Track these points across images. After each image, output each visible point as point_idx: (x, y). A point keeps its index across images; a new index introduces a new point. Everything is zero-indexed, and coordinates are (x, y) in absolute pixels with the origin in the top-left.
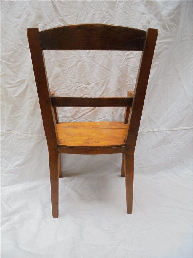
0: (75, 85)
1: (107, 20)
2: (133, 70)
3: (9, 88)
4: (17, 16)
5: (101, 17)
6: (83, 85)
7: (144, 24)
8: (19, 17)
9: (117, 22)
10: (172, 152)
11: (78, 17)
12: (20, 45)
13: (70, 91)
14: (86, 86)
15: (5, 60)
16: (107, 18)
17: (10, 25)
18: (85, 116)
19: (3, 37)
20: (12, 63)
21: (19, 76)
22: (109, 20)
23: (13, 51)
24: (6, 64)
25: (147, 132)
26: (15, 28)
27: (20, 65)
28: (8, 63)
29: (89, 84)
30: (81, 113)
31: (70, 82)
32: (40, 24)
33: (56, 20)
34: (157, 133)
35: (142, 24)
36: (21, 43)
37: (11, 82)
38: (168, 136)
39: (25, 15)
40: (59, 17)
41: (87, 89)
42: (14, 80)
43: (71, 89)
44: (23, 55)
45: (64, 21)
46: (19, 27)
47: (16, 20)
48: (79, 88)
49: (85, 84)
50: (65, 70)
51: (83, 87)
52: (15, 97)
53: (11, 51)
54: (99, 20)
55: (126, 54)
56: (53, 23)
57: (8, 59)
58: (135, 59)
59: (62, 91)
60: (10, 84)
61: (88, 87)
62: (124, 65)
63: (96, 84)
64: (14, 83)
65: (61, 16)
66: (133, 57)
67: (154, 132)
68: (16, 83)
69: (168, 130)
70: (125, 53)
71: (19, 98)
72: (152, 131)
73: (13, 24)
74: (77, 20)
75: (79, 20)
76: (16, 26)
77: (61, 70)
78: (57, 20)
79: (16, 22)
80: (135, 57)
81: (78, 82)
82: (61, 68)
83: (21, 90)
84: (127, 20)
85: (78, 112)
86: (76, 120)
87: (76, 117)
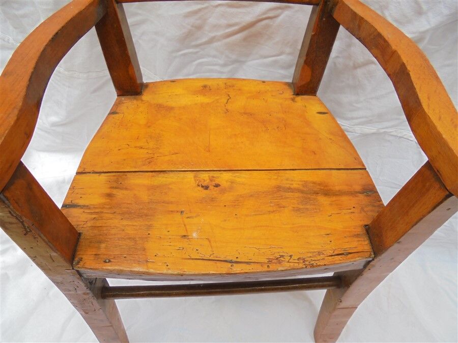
85: (199, 28)
86: (191, 50)
87: (193, 43)
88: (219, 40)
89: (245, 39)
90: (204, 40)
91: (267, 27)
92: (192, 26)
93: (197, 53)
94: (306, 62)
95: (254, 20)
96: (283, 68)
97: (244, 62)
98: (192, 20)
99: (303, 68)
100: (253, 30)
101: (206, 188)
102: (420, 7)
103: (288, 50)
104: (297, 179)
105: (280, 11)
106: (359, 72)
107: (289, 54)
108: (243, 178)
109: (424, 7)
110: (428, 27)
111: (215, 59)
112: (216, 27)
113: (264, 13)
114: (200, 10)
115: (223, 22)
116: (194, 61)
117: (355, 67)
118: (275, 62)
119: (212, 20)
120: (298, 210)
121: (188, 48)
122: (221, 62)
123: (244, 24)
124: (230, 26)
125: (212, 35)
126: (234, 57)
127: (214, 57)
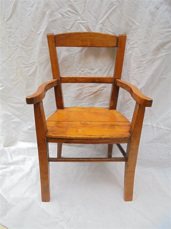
0: (80, 69)
1: (115, 6)
2: (135, 60)
3: (24, 67)
4: (31, 5)
5: (109, 3)
6: (87, 70)
7: (151, 11)
8: (32, 6)
9: (125, 9)
10: (166, 153)
11: (86, 3)
12: (33, 31)
13: (76, 74)
14: (89, 71)
15: (21, 45)
16: (115, 5)
17: (26, 13)
18: (87, 98)
19: (20, 24)
20: (27, 47)
21: (32, 58)
22: (117, 7)
23: (27, 37)
24: (21, 47)
25: (146, 125)
26: (29, 16)
27: (32, 49)
28: (23, 47)
29: (93, 70)
30: (84, 95)
31: (76, 66)
32: (47, 11)
33: (65, 6)
34: (155, 129)
35: (149, 10)
36: (33, 29)
37: (25, 63)
38: (165, 135)
39: (36, 4)
40: (69, 3)
41: (91, 74)
42: (28, 62)
43: (76, 72)
44: (34, 40)
45: (73, 6)
46: (32, 15)
47: (30, 8)
48: (83, 72)
49: (90, 70)
50: (72, 54)
51: (87, 72)
52: (28, 76)
53: (25, 37)
54: (107, 6)
55: (131, 44)
56: (62, 10)
57: (23, 43)
58: (138, 49)
59: (68, 74)
60: (25, 64)
61: (91, 72)
62: (128, 54)
63: (99, 69)
64: (27, 64)
65: (70, 2)
66: (137, 46)
67: (153, 127)
68: (29, 64)
69: (166, 129)
70: (130, 42)
71: (31, 77)
72: (152, 125)
73: (28, 12)
74: (85, 6)
75: (87, 6)
76: (30, 15)
77: (68, 54)
78: (67, 6)
79: (30, 10)
80: (138, 47)
81: (82, 67)
82: (68, 52)
83: (32, 70)
84: (135, 7)
85: (81, 94)
86: (78, 101)
87: (79, 99)
88: (87, 97)
89: (94, 97)
90: (83, 97)
91: (100, 93)
92: (79, 93)
93: (80, 101)
94: (111, 99)
95: (97, 90)
96: (106, 105)
97: (95, 104)
98: (79, 91)
99: (111, 101)
100: (97, 94)
101: (83, 124)
102: (139, 82)
103: (107, 99)
104: (109, 123)
105: (104, 88)
106: (128, 103)
107: (107, 100)
108: (93, 123)
109: (140, 82)
110: (141, 87)
111: (86, 103)
112: (86, 93)
113: (99, 89)
114: (82, 88)
115: (88, 91)
116: (79, 104)
117: (127, 102)
118: (103, 103)
119: (85, 91)
120: (109, 128)
121: (78, 100)
122: (87, 104)
123: (94, 92)
124: (90, 92)
125: (85, 96)
126: (91, 102)
127: (85, 103)
